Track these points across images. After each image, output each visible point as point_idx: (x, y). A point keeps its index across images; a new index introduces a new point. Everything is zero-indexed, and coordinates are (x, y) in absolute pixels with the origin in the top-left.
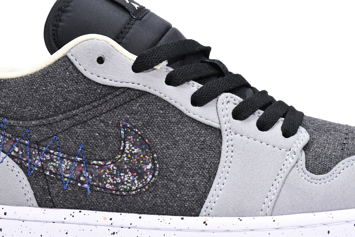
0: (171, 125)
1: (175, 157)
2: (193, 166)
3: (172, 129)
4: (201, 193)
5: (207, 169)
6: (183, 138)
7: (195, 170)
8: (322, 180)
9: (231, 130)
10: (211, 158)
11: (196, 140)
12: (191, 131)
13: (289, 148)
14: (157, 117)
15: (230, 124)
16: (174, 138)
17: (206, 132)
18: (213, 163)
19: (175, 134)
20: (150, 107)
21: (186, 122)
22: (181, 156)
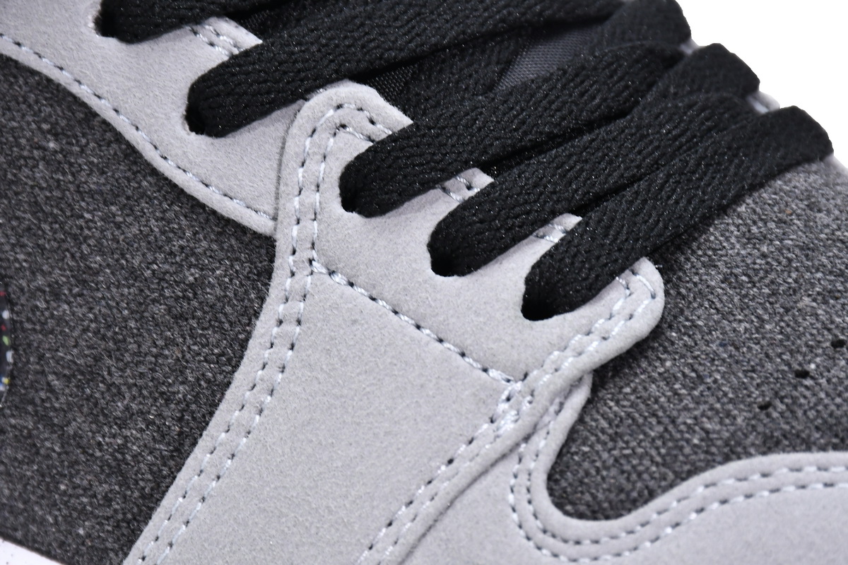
0: (83, 200)
1: (76, 334)
2: (131, 381)
3: (82, 217)
4: (136, 494)
5: (179, 402)
6: (117, 260)
7: (134, 398)
8: (587, 546)
9: (314, 254)
10: (206, 361)
11: (167, 277)
12: (155, 237)
13: (522, 368)
14: (30, 162)
15: (319, 224)
16: (83, 257)
17: (215, 247)
18: (208, 381)
19: (92, 242)
20: (13, 119)
21: (143, 195)
22: (96, 333)
